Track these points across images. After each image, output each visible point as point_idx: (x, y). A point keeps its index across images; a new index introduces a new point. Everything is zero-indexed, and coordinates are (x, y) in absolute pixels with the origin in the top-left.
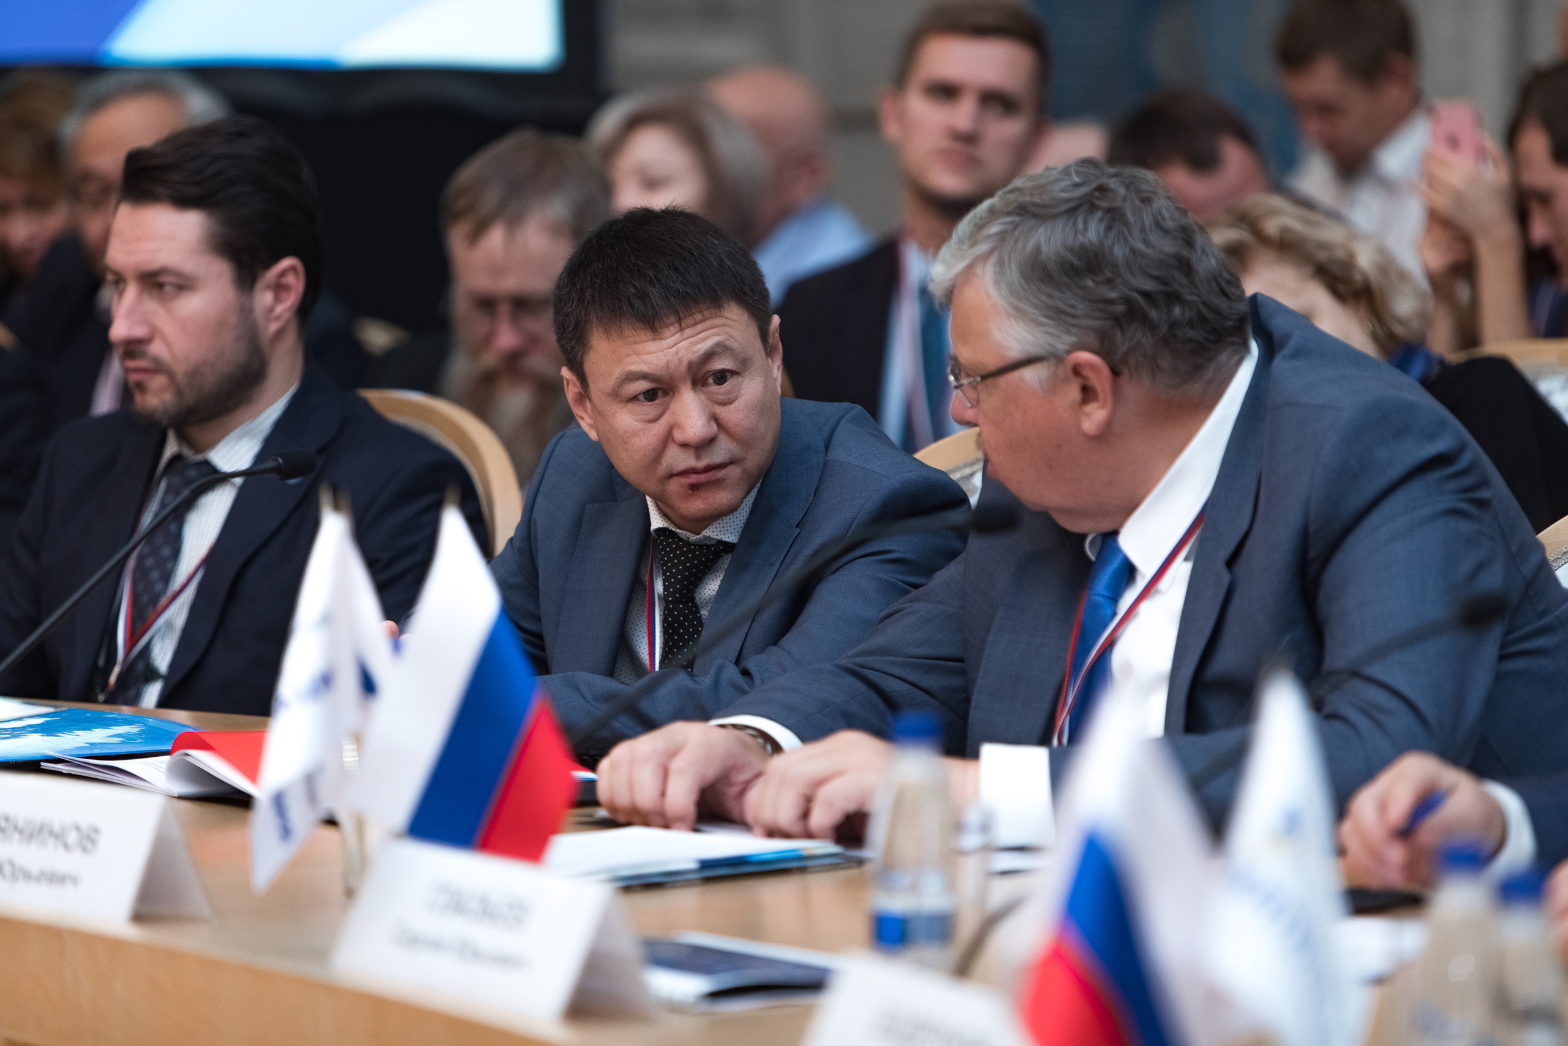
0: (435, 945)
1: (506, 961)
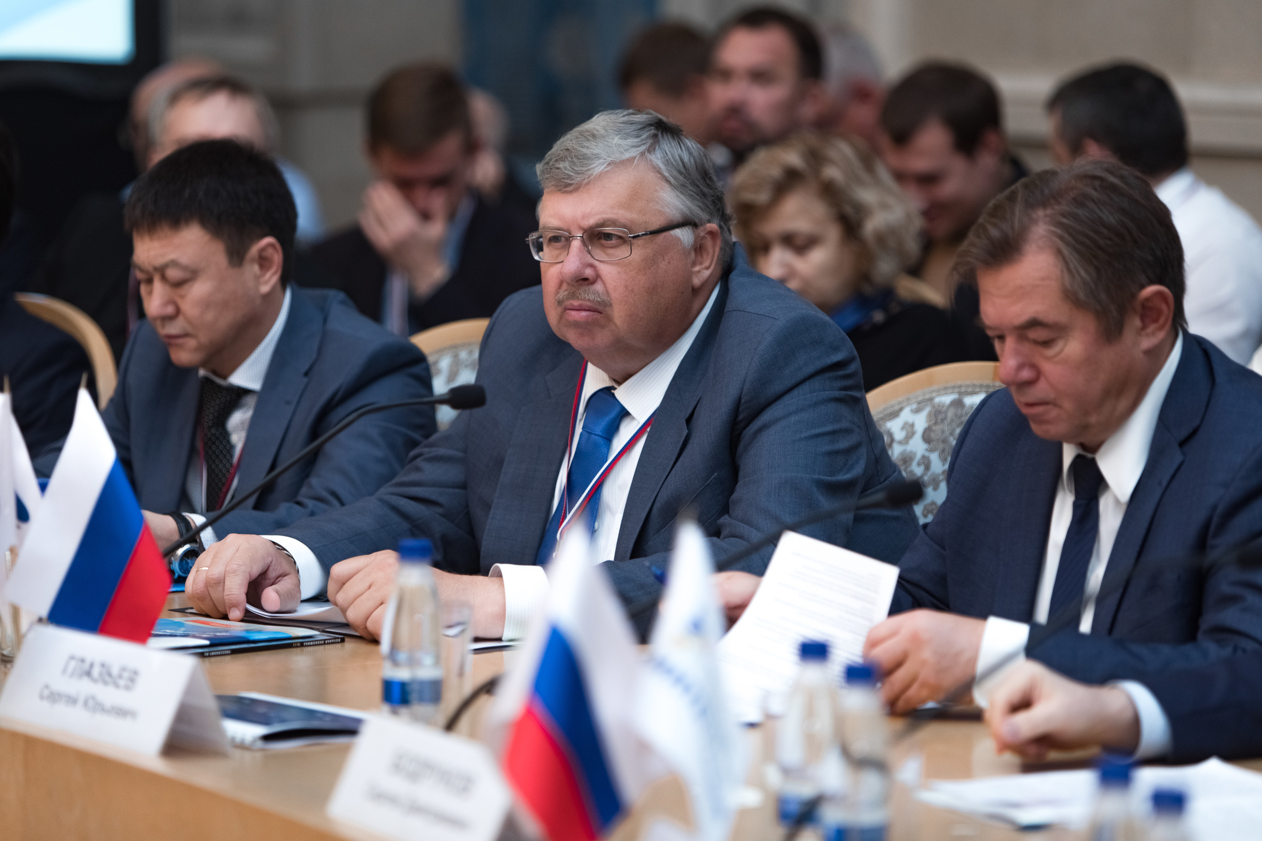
0: (72, 701)
1: (122, 712)
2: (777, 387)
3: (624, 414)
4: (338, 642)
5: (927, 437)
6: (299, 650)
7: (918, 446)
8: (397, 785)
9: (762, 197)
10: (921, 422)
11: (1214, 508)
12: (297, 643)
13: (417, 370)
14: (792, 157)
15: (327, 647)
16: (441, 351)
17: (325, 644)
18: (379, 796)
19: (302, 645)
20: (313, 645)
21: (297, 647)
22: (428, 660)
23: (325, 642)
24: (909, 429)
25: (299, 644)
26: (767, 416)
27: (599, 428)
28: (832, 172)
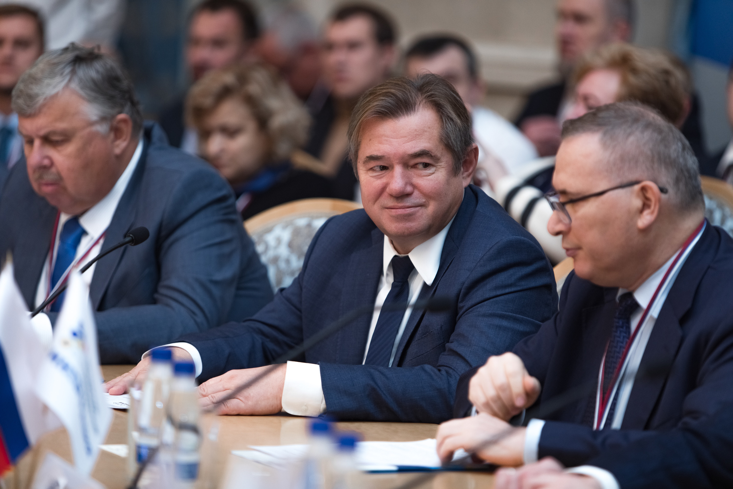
2: (185, 214)
3: (84, 233)
5: (290, 245)
7: (283, 251)
9: (208, 102)
10: (286, 235)
11: (463, 283)
14: (229, 79)
24: (279, 241)
26: (178, 233)
27: (70, 240)
28: (254, 88)
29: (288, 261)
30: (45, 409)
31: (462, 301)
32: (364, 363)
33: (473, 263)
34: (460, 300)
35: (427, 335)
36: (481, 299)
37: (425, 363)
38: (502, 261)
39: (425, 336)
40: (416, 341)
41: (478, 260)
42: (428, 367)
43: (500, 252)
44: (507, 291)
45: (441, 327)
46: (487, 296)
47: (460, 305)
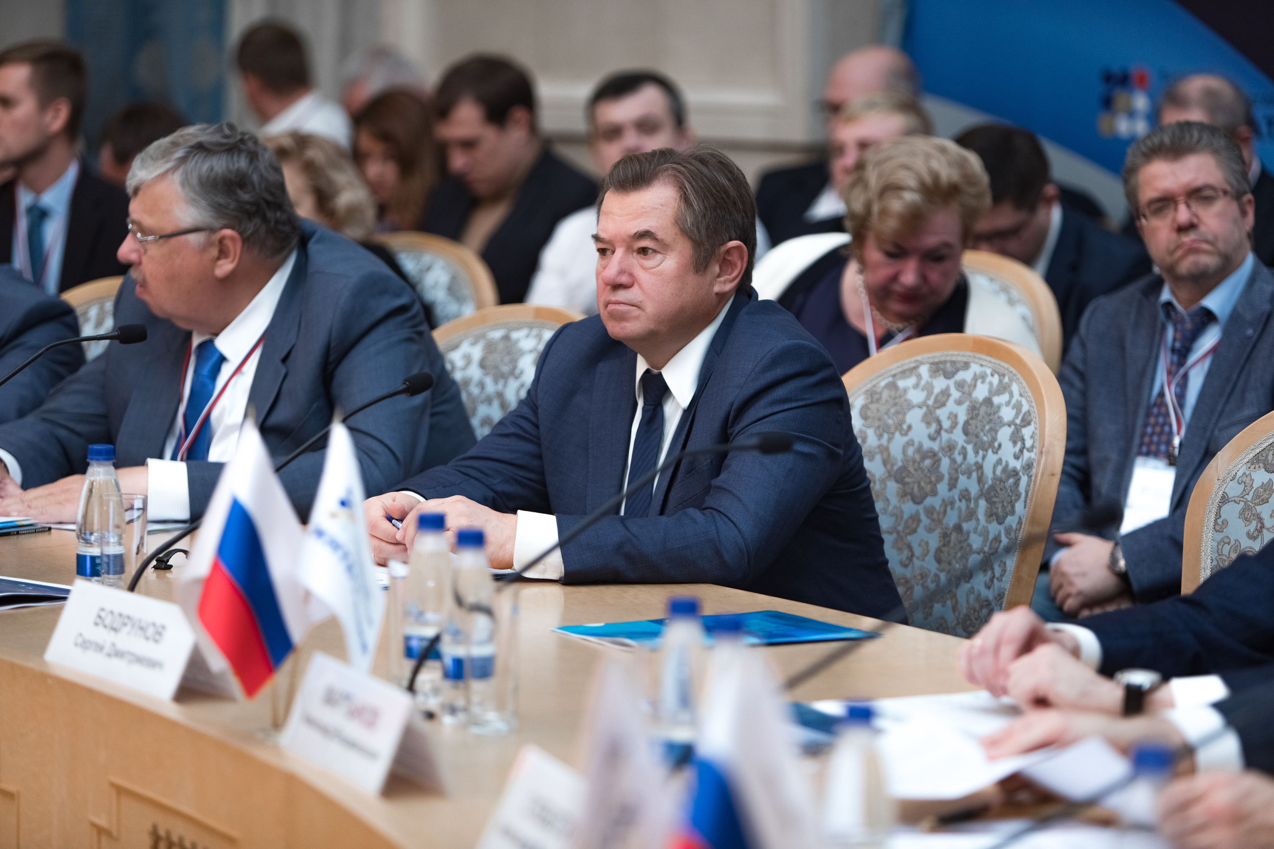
3: (223, 359)
4: (46, 531)
5: (482, 365)
6: (15, 537)
7: (475, 372)
8: (101, 635)
10: (477, 353)
11: (732, 404)
12: (14, 532)
13: (67, 319)
15: (37, 534)
16: (89, 303)
17: (35, 532)
18: (85, 644)
19: (18, 533)
20: (26, 533)
21: (14, 535)
22: (113, 539)
23: (36, 530)
24: (468, 359)
25: (15, 533)
27: (206, 370)
29: (482, 385)
30: (307, 596)
31: (731, 427)
32: (622, 513)
33: (742, 377)
34: (729, 425)
35: (693, 473)
36: (754, 419)
37: (689, 507)
38: (779, 372)
39: (690, 476)
40: (680, 482)
41: (749, 373)
42: (691, 511)
43: (775, 362)
44: (786, 406)
45: (712, 462)
46: (761, 415)
47: (729, 431)
